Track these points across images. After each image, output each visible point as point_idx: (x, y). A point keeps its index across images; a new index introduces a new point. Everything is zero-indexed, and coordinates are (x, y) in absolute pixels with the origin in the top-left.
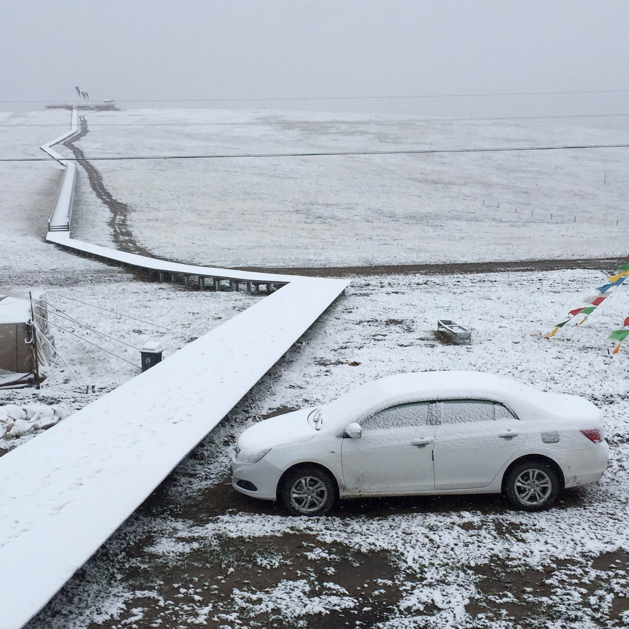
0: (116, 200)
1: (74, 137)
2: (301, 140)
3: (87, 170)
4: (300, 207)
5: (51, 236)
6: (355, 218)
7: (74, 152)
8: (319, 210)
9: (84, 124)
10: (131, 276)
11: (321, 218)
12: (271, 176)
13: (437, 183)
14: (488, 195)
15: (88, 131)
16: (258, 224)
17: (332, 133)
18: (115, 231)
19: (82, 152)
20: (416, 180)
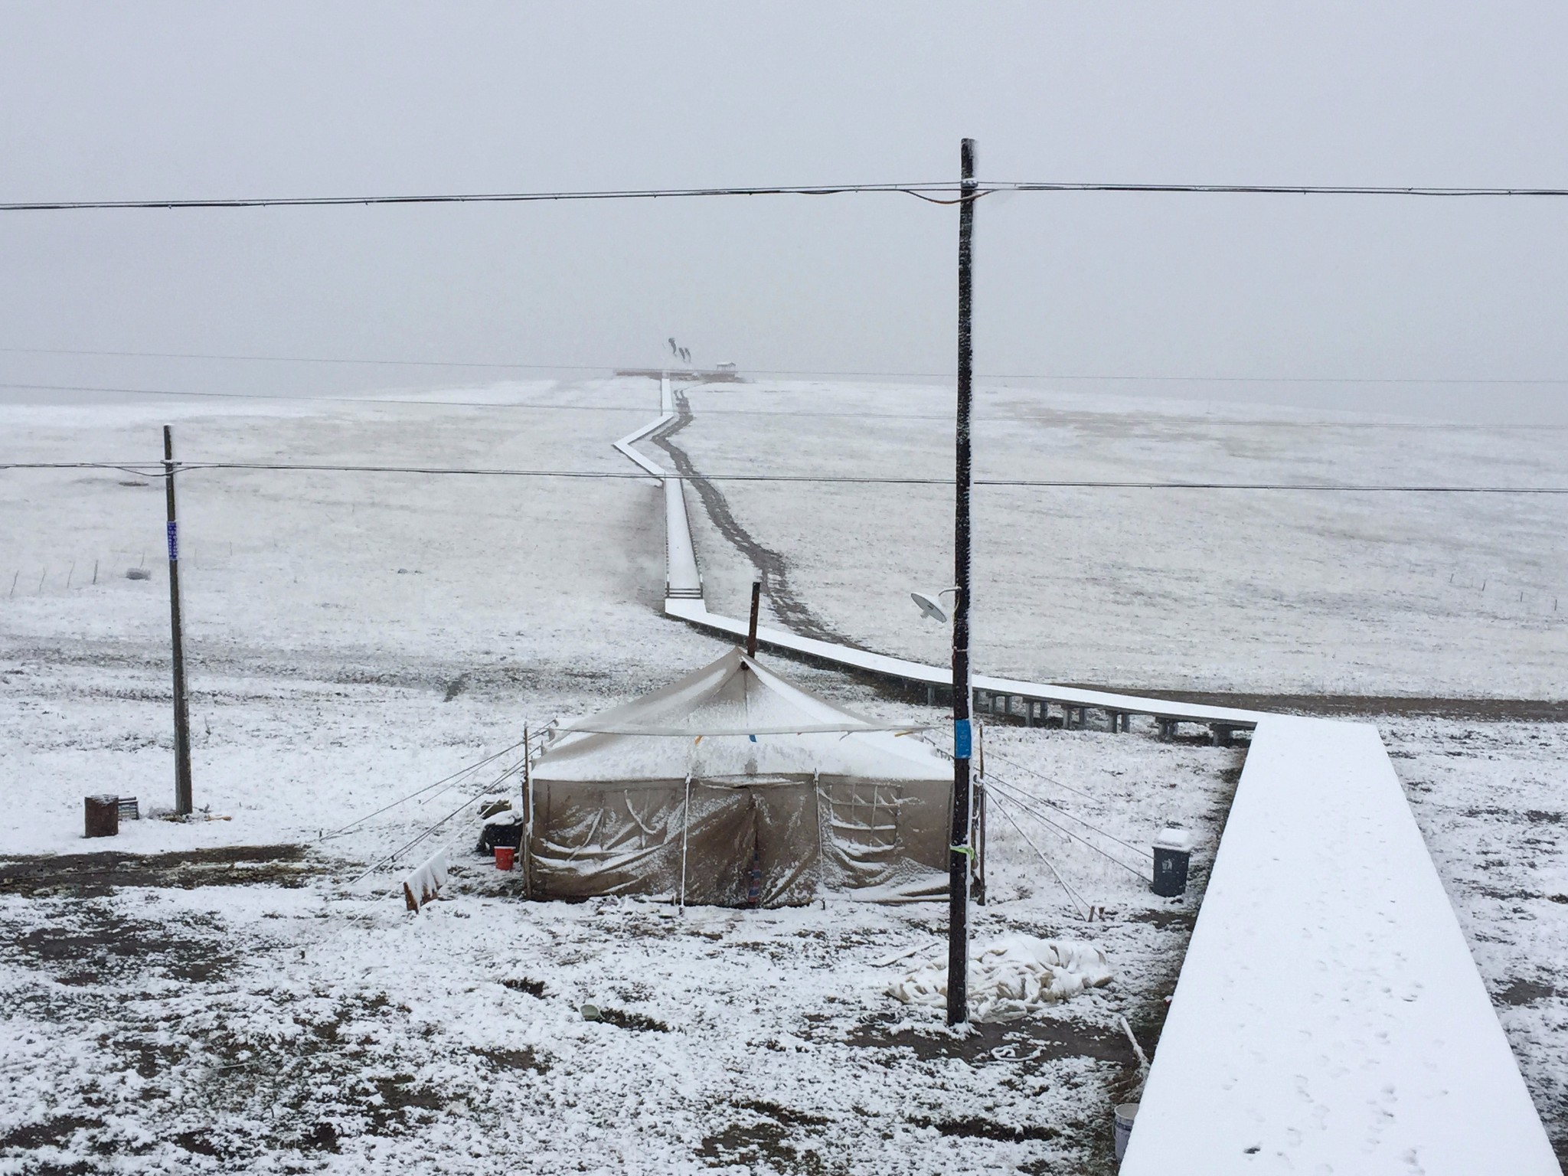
0: (758, 546)
1: (668, 428)
3: (699, 488)
4: (1097, 572)
5: (672, 607)
6: (1208, 598)
7: (673, 456)
8: (1135, 580)
9: (683, 404)
11: (1142, 594)
12: (1033, 512)
13: (1353, 537)
15: (691, 418)
16: (1028, 602)
19: (686, 455)
20: (1309, 529)
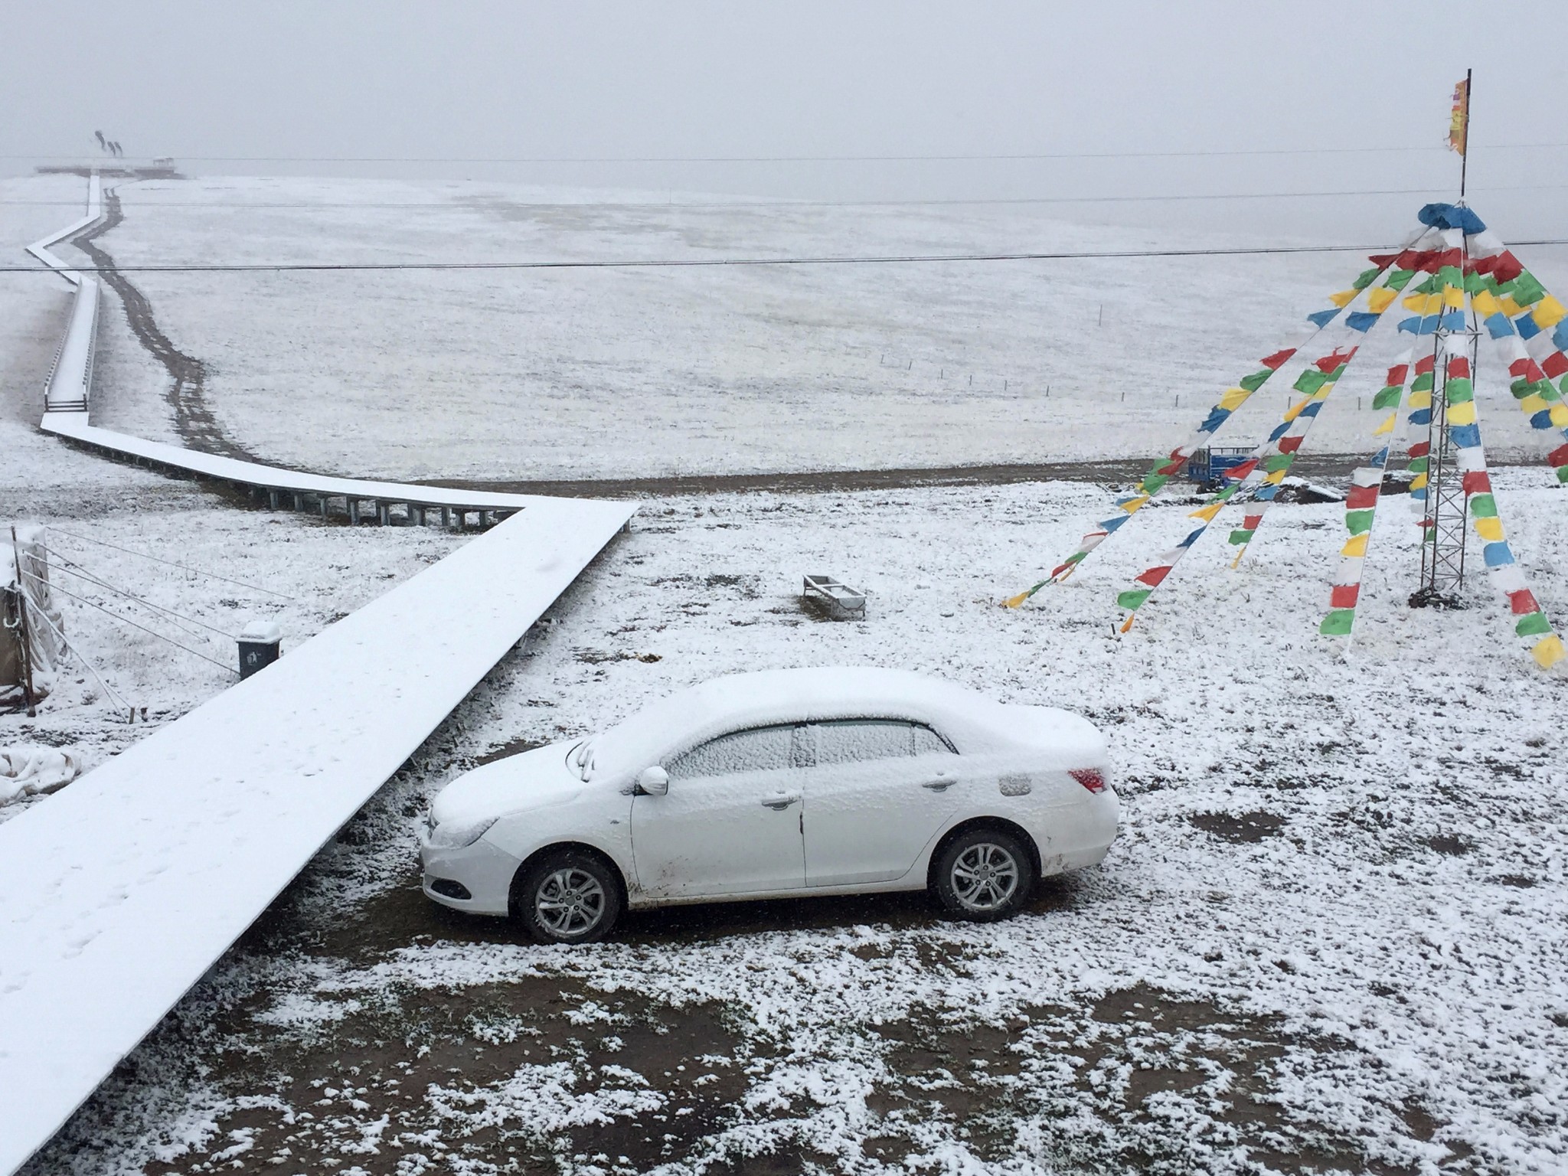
0: (179, 353)
1: (94, 230)
2: (540, 241)
3: (121, 293)
4: (540, 368)
5: (49, 422)
6: (645, 388)
9: (113, 203)
10: (212, 497)
11: (580, 387)
12: (484, 309)
13: (797, 323)
14: (890, 345)
15: (122, 218)
16: (459, 399)
17: (599, 229)
18: (180, 411)
19: (110, 258)
20: (757, 316)
